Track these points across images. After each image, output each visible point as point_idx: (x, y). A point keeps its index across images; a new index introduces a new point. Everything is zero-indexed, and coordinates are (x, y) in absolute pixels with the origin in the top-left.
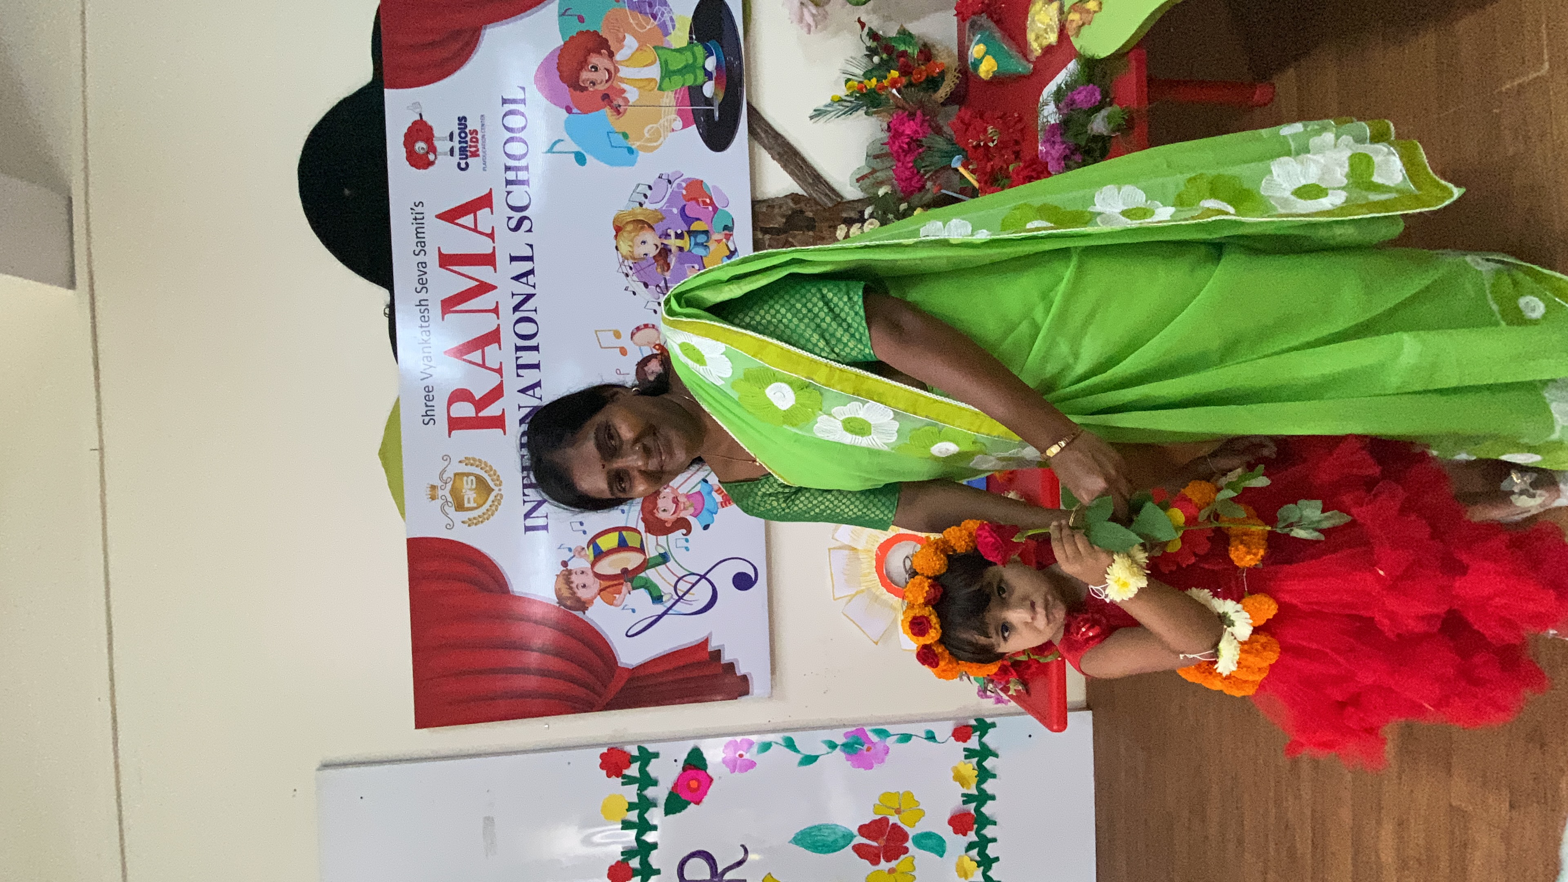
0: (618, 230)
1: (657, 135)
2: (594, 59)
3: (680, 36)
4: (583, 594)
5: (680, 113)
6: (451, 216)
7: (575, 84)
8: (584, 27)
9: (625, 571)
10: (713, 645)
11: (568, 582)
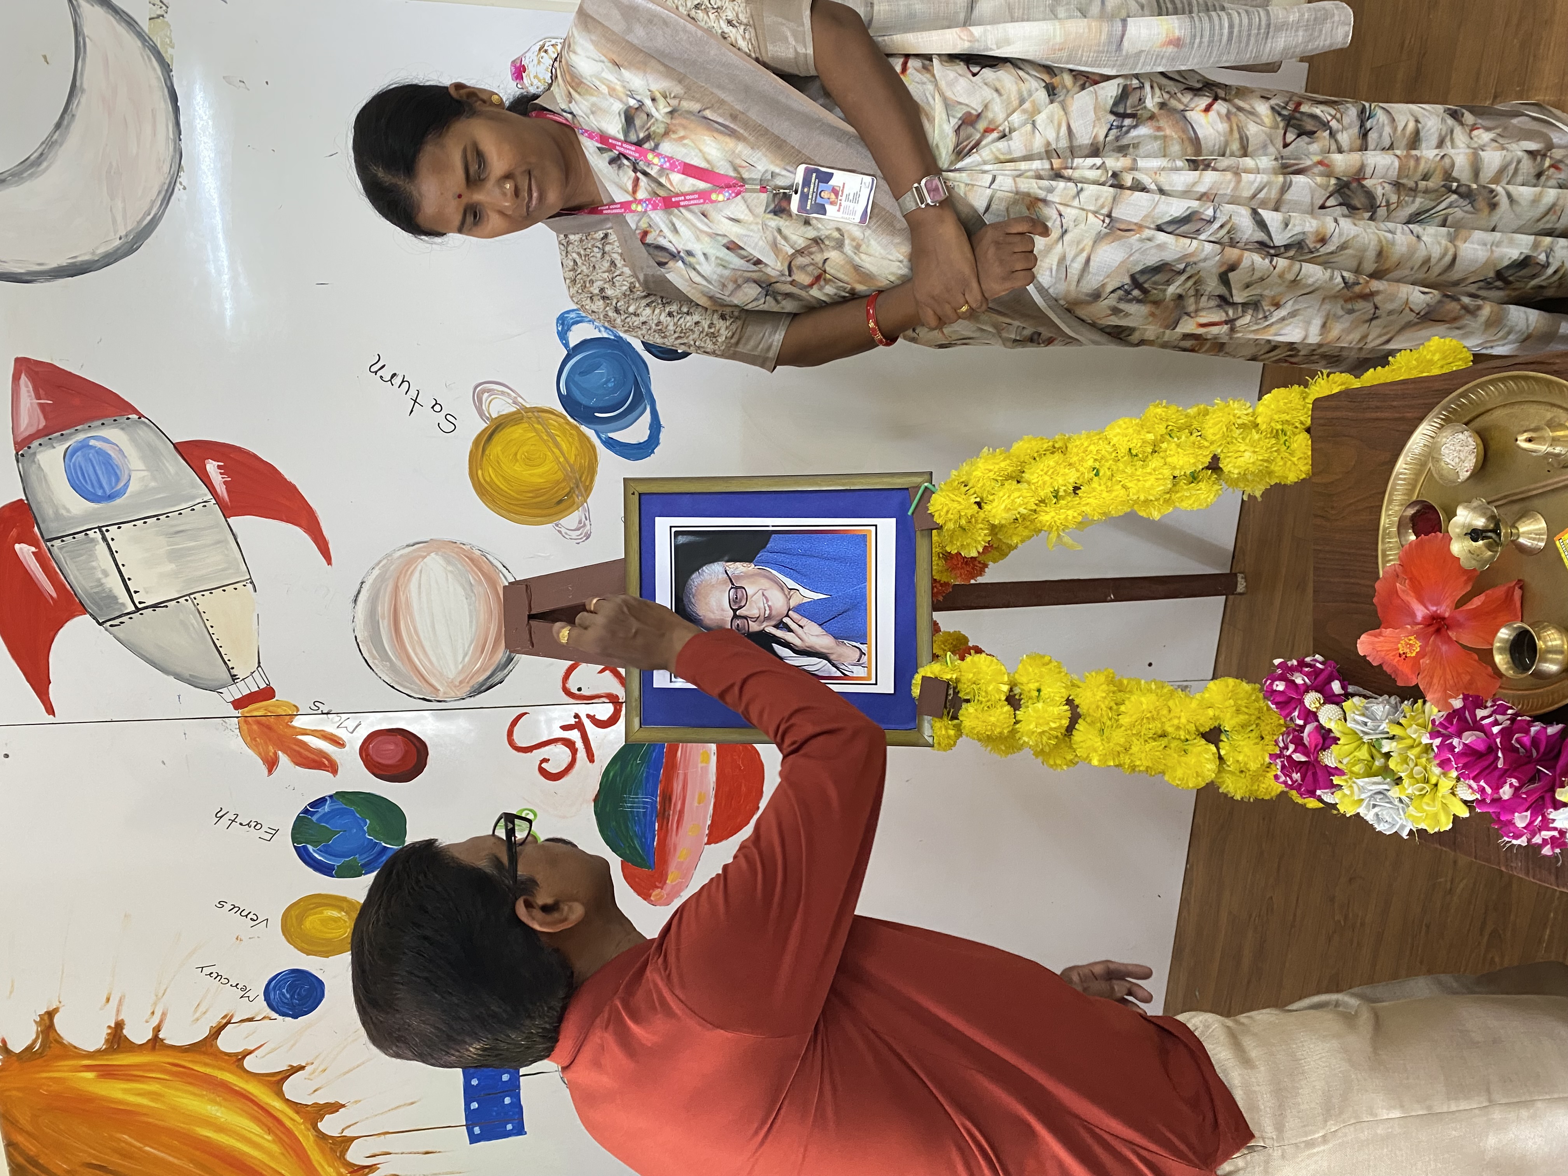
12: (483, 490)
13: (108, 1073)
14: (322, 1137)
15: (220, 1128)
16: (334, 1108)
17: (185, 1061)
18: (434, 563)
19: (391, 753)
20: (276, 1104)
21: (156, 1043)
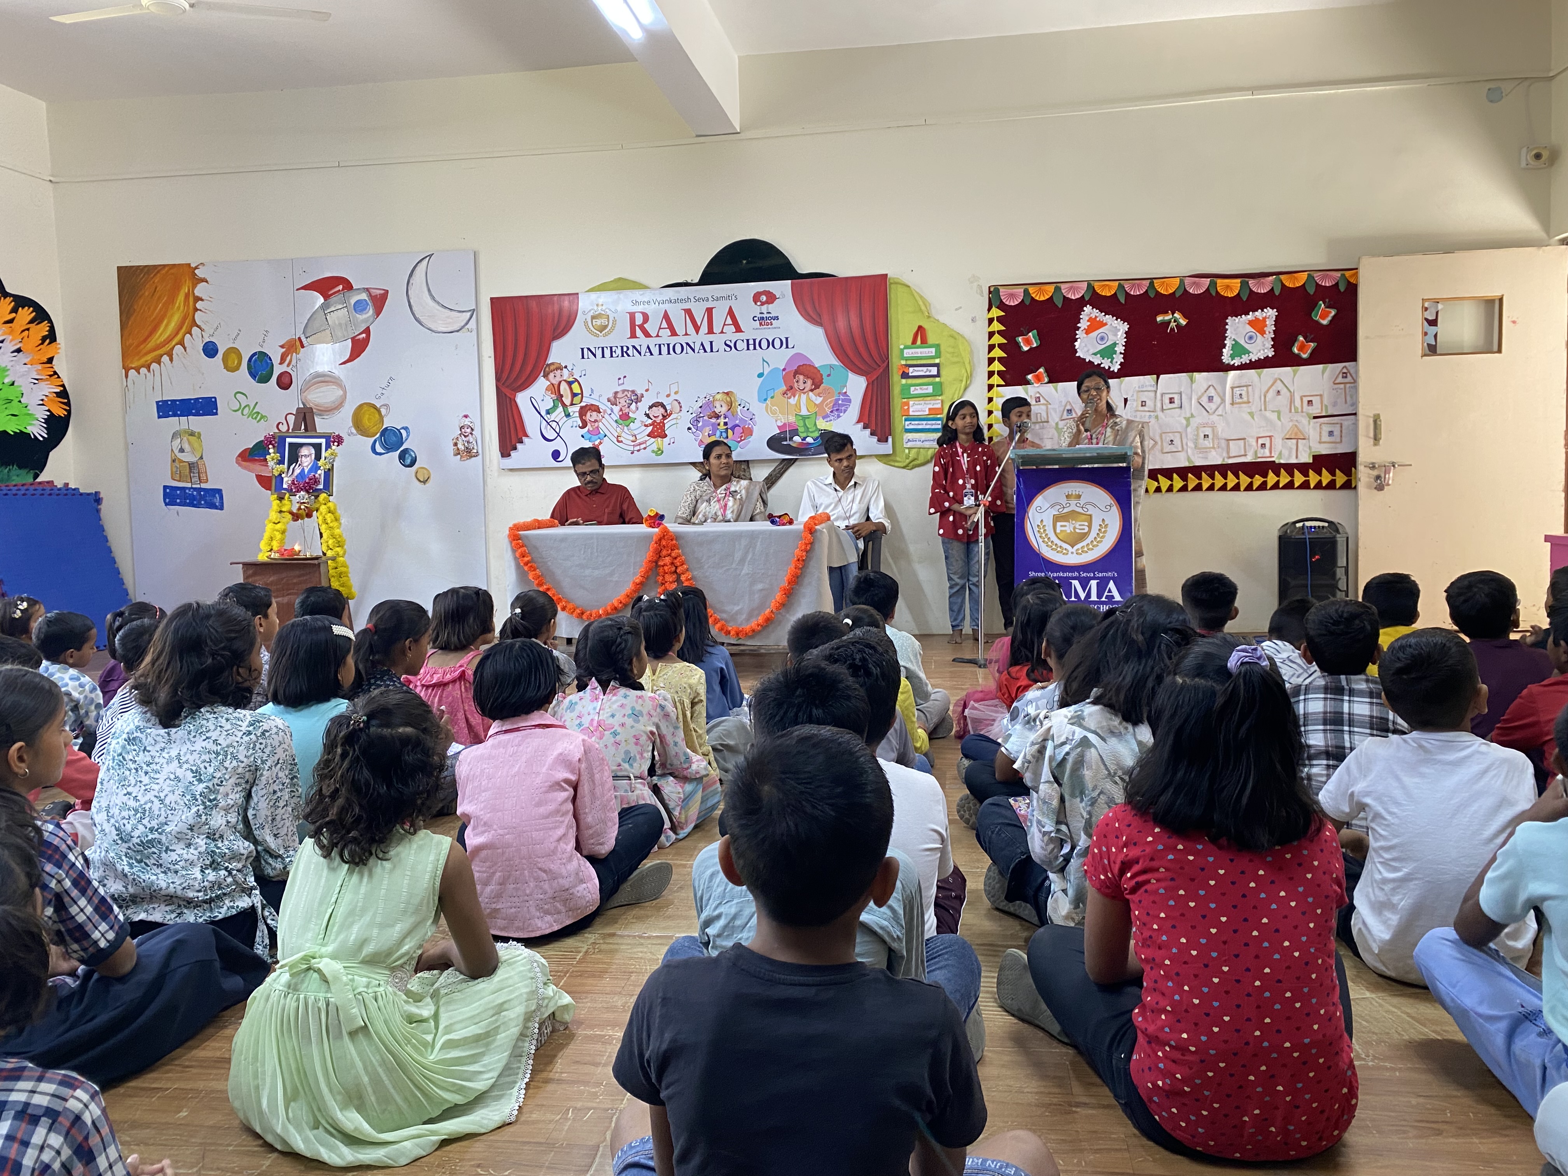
0: (727, 394)
1: (773, 413)
2: (809, 382)
3: (823, 425)
4: (551, 375)
5: (785, 424)
6: (731, 313)
7: (796, 373)
8: (824, 377)
9: (562, 396)
10: (525, 439)
11: (557, 369)
12: (361, 406)
13: (187, 296)
14: (161, 356)
15: (167, 326)
16: (171, 360)
17: (190, 317)
18: (341, 393)
19: (286, 380)
20: (174, 343)
21: (196, 310)
